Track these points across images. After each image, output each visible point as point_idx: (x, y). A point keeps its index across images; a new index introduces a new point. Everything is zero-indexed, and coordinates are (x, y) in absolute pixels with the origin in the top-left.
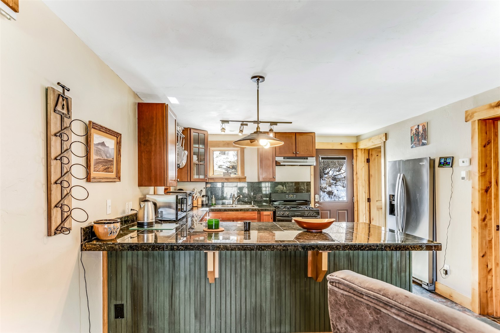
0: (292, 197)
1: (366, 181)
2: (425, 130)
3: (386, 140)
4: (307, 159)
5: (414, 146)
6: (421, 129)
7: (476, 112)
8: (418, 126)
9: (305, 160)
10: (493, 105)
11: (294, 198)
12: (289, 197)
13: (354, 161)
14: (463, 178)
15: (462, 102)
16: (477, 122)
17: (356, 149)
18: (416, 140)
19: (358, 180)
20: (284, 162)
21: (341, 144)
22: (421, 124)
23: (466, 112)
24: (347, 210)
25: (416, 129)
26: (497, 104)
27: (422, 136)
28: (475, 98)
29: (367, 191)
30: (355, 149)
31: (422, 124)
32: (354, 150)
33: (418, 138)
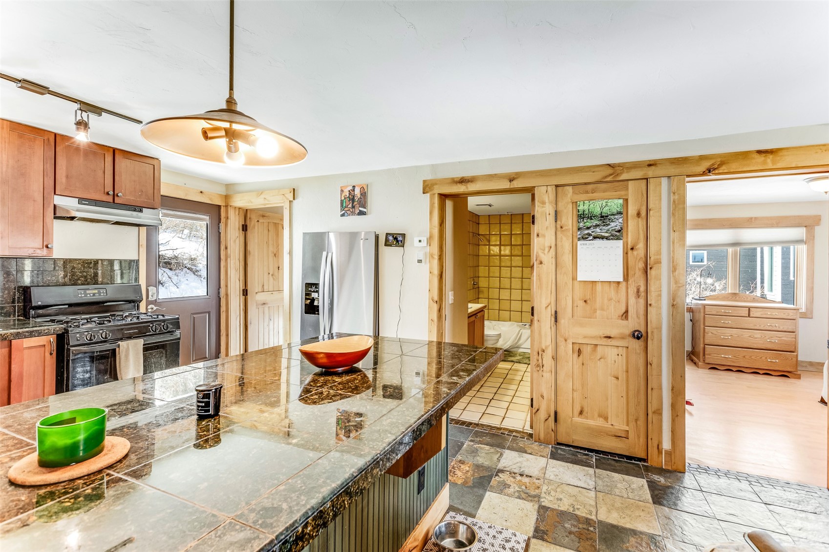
0: (94, 295)
1: (241, 261)
2: (364, 194)
3: (294, 199)
4: (141, 211)
5: (346, 214)
6: (357, 191)
7: (436, 184)
8: (354, 187)
9: (135, 213)
10: (455, 180)
11: (100, 295)
12: (86, 295)
13: (222, 225)
14: (420, 261)
15: (417, 168)
16: (437, 195)
17: (226, 206)
18: (350, 206)
19: (229, 259)
20: (78, 211)
21: (201, 192)
22: (358, 186)
23: (424, 181)
24: (209, 313)
25: (349, 191)
26: (460, 180)
27: (360, 202)
28: (434, 167)
29: (242, 278)
30: (224, 206)
31: (361, 185)
32: (222, 207)
33: (353, 203)
